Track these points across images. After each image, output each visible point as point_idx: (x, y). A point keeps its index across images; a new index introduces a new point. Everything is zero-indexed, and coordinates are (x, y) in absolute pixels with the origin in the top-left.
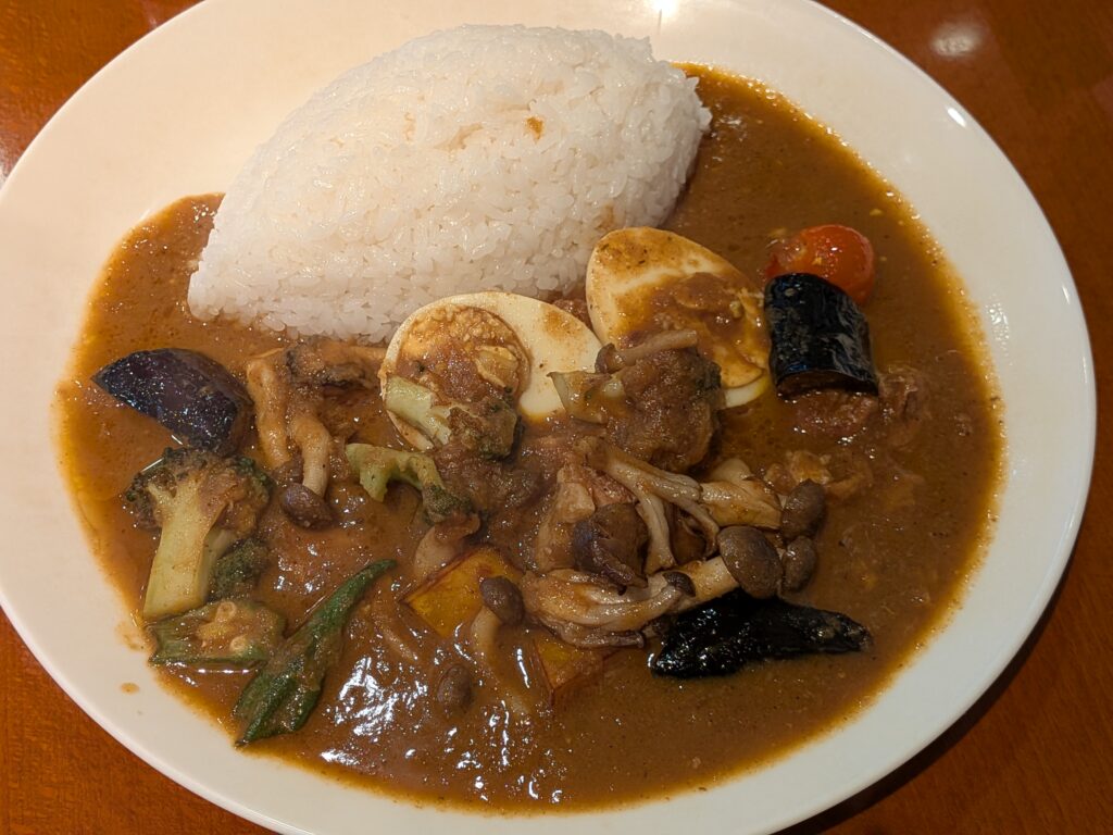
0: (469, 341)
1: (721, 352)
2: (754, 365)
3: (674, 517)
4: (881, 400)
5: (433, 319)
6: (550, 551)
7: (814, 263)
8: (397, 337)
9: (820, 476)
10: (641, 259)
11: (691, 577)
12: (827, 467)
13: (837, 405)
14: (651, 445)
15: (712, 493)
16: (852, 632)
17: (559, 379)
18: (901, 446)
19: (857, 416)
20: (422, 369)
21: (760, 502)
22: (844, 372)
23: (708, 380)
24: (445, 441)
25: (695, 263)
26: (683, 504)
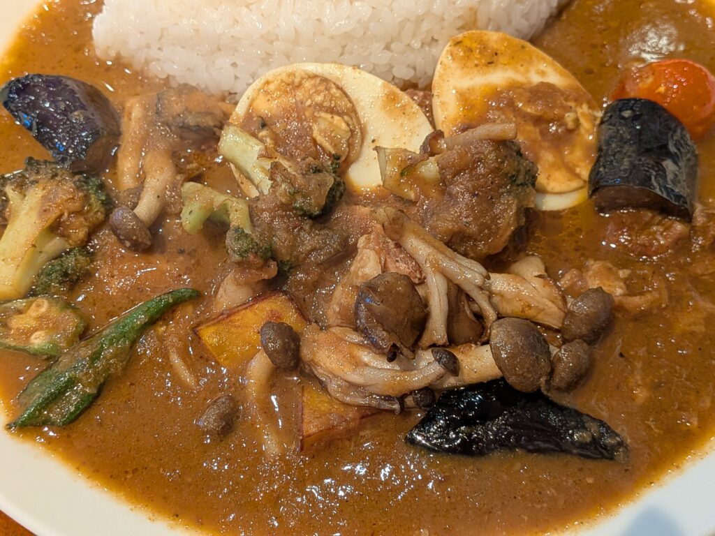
0: (310, 106)
1: (548, 157)
2: (578, 176)
3: (458, 300)
4: (693, 228)
5: (282, 81)
6: (338, 309)
7: (657, 91)
8: (249, 93)
9: (615, 287)
10: (491, 59)
11: (459, 356)
12: (625, 280)
13: (648, 225)
14: (450, 227)
15: (500, 282)
16: (609, 441)
17: (382, 154)
18: (703, 275)
19: (665, 238)
20: (264, 125)
21: (546, 300)
22: (660, 193)
23: (521, 177)
24: (266, 192)
25: (543, 73)
26: (467, 287)
